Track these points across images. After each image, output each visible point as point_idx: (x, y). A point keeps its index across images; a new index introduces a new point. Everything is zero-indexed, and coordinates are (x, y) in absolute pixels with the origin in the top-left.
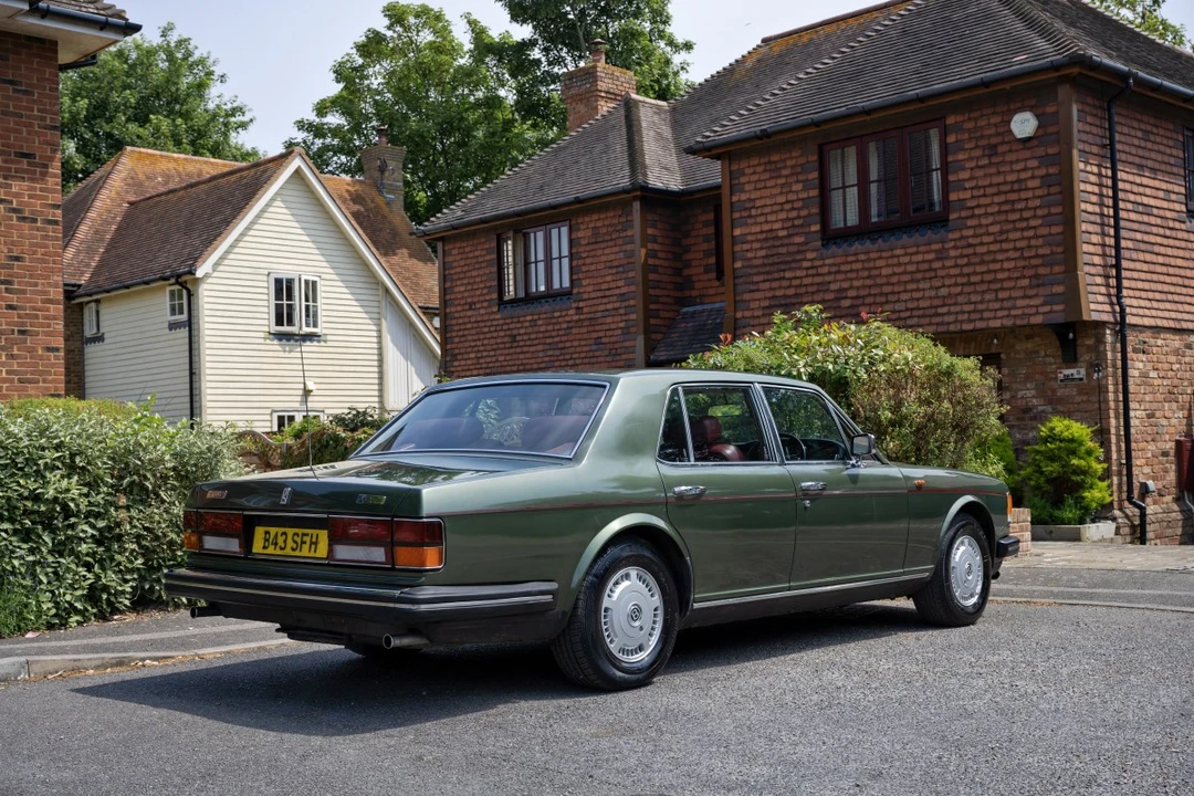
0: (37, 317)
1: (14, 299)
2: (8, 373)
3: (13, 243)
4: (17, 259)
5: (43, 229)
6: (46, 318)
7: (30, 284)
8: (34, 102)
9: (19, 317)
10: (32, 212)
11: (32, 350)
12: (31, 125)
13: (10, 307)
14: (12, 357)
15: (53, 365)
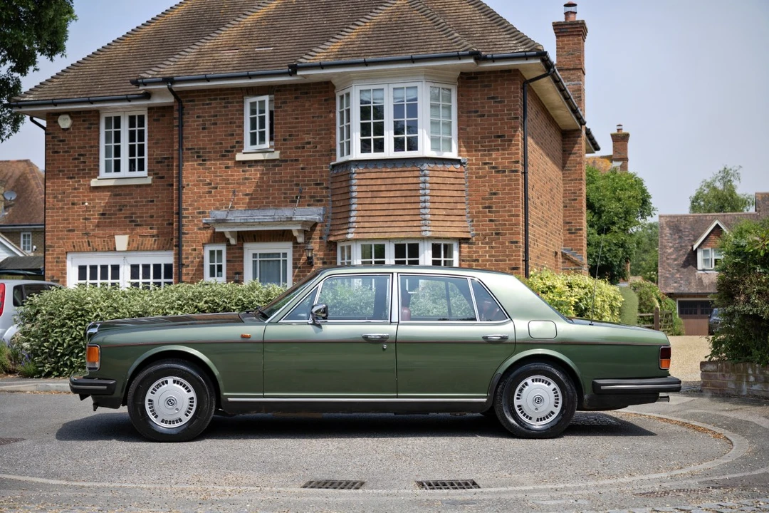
0: (505, 225)
1: (493, 216)
2: (489, 256)
3: (492, 186)
4: (495, 194)
5: (509, 176)
6: (510, 225)
7: (502, 207)
8: (505, 106)
9: (496, 225)
10: (503, 167)
11: (503, 243)
12: (503, 119)
13: (491, 221)
14: (492, 247)
15: (514, 251)
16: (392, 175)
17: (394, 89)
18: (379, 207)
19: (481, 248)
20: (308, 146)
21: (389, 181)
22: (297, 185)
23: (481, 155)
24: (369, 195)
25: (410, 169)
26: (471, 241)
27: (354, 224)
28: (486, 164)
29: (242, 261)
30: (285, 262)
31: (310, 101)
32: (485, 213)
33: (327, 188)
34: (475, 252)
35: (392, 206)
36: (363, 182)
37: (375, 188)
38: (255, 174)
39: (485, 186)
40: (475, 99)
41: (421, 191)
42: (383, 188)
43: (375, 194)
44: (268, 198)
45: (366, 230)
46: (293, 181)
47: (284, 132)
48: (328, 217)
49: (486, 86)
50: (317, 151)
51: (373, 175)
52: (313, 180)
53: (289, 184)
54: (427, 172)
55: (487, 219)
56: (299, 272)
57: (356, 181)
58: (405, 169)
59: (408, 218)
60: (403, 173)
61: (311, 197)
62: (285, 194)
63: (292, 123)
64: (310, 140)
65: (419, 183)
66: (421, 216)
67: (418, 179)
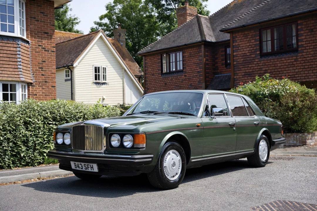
0: (49, 78)
1: (43, 73)
2: (42, 93)
3: (43, 57)
4: (44, 62)
5: (51, 53)
6: (52, 78)
7: (47, 69)
8: (48, 18)
9: (45, 78)
10: (48, 49)
11: (48, 87)
12: (47, 24)
13: (42, 75)
14: (43, 89)
15: (53, 91)
19: (38, 88)
23: (38, 41)
25: (12, 42)
26: (33, 85)
28: (40, 46)
32: (40, 71)
34: (35, 90)
39: (39, 57)
40: (34, 12)
41: (18, 56)
49: (39, 6)
54: (20, 45)
55: (41, 74)
58: (9, 42)
59: (11, 70)
60: (7, 44)
65: (17, 51)
66: (19, 69)
67: (16, 48)
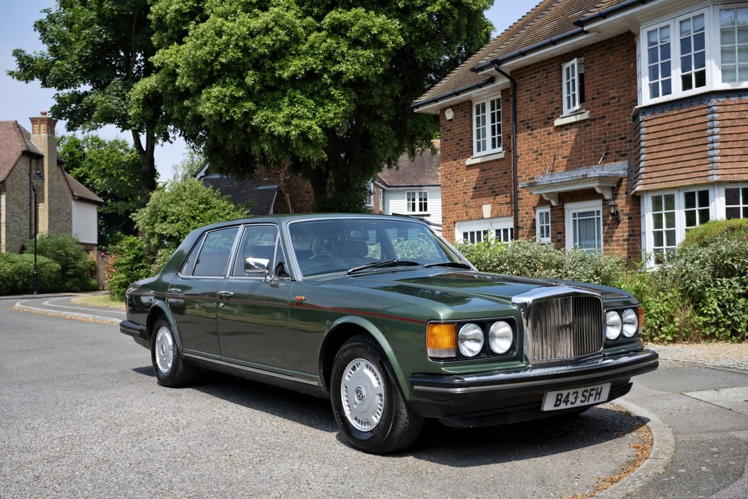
16: (680, 117)
17: (681, 22)
18: (666, 154)
20: (613, 101)
21: (676, 125)
22: (605, 142)
24: (657, 142)
25: (696, 107)
27: (643, 175)
29: (564, 221)
30: (598, 219)
31: (613, 55)
33: (631, 141)
35: (679, 152)
36: (651, 130)
37: (662, 134)
38: (570, 136)
41: (708, 131)
42: (670, 133)
43: (663, 141)
44: (581, 158)
45: (653, 181)
46: (601, 138)
47: (593, 91)
48: (632, 171)
50: (621, 105)
51: (660, 121)
52: (619, 135)
53: (598, 142)
54: (715, 108)
56: (608, 229)
57: (644, 129)
58: (691, 108)
59: (695, 163)
60: (690, 113)
61: (617, 152)
62: (595, 152)
63: (599, 81)
64: (615, 95)
65: (707, 122)
66: (709, 159)
67: (705, 117)
